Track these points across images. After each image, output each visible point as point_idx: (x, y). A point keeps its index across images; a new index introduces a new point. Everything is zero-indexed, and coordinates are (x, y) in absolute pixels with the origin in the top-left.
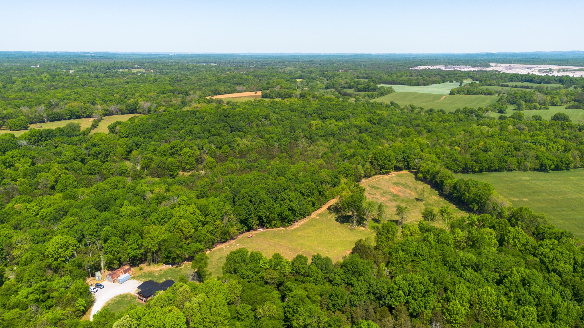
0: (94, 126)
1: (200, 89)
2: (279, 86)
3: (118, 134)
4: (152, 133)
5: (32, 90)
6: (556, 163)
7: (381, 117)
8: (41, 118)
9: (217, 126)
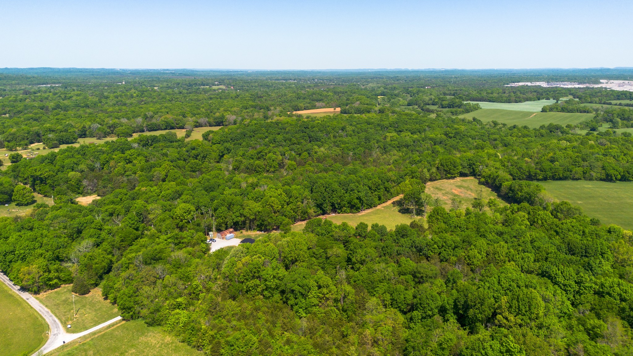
0: (188, 136)
1: (280, 105)
2: (358, 102)
3: (211, 141)
4: (241, 141)
5: (125, 104)
6: (622, 174)
7: (457, 131)
8: (141, 128)
9: (298, 136)
